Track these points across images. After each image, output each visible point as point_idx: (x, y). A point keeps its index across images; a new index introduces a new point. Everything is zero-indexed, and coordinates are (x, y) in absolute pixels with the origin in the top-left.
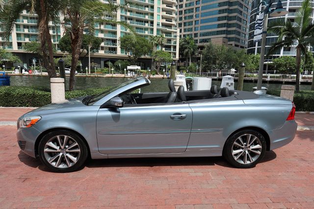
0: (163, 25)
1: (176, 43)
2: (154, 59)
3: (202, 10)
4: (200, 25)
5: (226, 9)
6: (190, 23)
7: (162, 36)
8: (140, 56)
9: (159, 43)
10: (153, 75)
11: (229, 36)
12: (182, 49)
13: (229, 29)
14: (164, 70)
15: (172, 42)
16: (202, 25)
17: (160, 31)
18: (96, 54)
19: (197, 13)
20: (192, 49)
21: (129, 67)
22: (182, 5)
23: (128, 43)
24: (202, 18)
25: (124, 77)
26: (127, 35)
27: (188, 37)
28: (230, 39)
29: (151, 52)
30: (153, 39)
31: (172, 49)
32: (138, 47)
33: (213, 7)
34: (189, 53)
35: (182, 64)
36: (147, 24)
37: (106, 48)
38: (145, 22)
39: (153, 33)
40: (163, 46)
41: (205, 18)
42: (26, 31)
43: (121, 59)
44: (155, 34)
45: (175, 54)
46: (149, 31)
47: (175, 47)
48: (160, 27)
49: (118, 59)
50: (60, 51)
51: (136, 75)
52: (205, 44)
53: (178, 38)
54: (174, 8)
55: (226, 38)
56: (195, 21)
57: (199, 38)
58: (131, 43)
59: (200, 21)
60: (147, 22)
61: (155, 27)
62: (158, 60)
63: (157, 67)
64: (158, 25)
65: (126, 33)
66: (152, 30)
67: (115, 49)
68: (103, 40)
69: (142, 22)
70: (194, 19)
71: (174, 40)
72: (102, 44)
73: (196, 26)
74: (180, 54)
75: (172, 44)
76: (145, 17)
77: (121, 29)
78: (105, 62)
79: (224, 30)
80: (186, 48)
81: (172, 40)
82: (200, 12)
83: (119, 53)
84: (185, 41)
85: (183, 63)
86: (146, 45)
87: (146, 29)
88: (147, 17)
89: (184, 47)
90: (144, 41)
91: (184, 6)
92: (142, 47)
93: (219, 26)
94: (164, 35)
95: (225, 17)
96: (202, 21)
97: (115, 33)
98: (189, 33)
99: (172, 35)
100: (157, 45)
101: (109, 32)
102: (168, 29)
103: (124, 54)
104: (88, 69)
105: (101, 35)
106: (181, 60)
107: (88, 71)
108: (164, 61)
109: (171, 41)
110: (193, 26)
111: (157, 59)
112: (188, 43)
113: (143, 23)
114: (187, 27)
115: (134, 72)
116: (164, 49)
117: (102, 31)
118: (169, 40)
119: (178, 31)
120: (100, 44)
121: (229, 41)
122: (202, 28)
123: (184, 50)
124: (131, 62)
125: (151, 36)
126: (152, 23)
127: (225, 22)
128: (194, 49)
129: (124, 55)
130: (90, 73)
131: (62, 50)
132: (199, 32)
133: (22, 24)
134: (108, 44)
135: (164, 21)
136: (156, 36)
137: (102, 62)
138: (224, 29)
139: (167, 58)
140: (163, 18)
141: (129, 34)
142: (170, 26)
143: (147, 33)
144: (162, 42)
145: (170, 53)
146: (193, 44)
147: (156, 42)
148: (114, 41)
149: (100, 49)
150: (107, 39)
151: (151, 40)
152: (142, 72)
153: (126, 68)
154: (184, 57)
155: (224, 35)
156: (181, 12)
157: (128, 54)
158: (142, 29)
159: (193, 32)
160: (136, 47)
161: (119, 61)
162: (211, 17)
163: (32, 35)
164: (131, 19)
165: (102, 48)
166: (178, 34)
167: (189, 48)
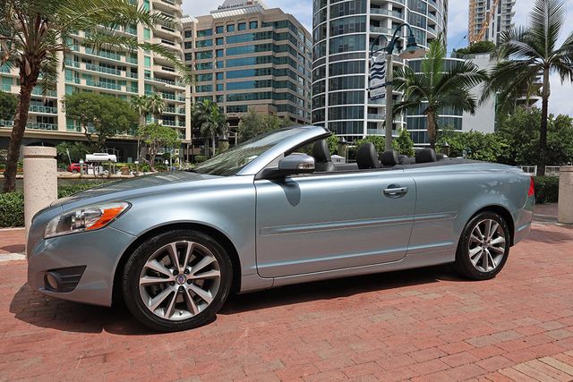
0: (157, 76)
1: (184, 112)
2: (143, 141)
3: (227, 55)
4: (225, 81)
5: (269, 57)
6: (207, 77)
7: (156, 97)
8: (112, 134)
9: (151, 111)
10: (145, 171)
11: (277, 102)
12: (196, 122)
13: (278, 91)
14: (167, 162)
15: (177, 109)
16: (230, 81)
17: (152, 89)
18: (5, 129)
19: (219, 59)
20: (216, 123)
21: (89, 157)
22: (190, 43)
23: (84, 107)
24: (229, 69)
25: (80, 178)
26: (81, 92)
27: (206, 101)
28: (280, 108)
29: (136, 127)
30: (139, 101)
31: (177, 122)
32: (107, 115)
33: (247, 52)
34: (211, 129)
35: (197, 151)
36: (123, 74)
37: (31, 117)
38: (119, 68)
39: (137, 91)
40: (158, 115)
41: (234, 69)
43: (67, 141)
44: (141, 92)
45: (184, 131)
46: (129, 85)
47: (183, 119)
48: (152, 80)
49: (62, 140)
51: (106, 173)
52: (238, 115)
53: (188, 102)
54: (178, 47)
55: (273, 105)
56: (217, 74)
57: (224, 104)
58: (91, 108)
59: (225, 74)
60: (124, 69)
61: (141, 79)
62: (151, 142)
63: (148, 157)
64: (148, 75)
65: (78, 89)
66: (135, 84)
67: (52, 121)
69: (113, 67)
70: (215, 69)
71: (182, 106)
73: (219, 82)
74: (192, 132)
75: (177, 113)
76: (119, 59)
77: (67, 79)
79: (269, 93)
80: (204, 121)
81: (176, 106)
82: (224, 58)
83: (62, 127)
84: (202, 108)
85: (199, 149)
86: (124, 113)
87: (123, 82)
88: (123, 60)
89: (200, 119)
90: (121, 104)
91: (194, 44)
92: (117, 115)
93: (257, 84)
94: (161, 95)
95: (269, 70)
96: (230, 75)
97: (52, 87)
98: (206, 94)
99: (176, 96)
100: (146, 114)
102: (167, 85)
103: (75, 130)
106: (196, 143)
108: (163, 145)
109: (174, 107)
110: (213, 83)
111: (148, 141)
112: (208, 112)
113: (116, 70)
114: (201, 84)
115: (101, 168)
116: (160, 122)
118: (172, 106)
119: (187, 88)
121: (279, 111)
122: (230, 86)
123: (200, 126)
124: (91, 146)
125: (132, 96)
126: (134, 70)
127: (270, 77)
128: (219, 124)
129: (73, 132)
132: (225, 93)
134: (35, 110)
135: (159, 69)
136: (145, 97)
138: (270, 89)
139: (169, 139)
140: (156, 62)
141: (84, 90)
142: (171, 79)
143: (123, 89)
144: (156, 108)
145: (174, 129)
146: (218, 114)
147: (145, 108)
148: (51, 104)
150: (33, 100)
151: (135, 104)
152: (119, 167)
153: (84, 159)
154: (200, 138)
155: (270, 101)
156: (188, 56)
157: (83, 131)
158: (114, 81)
159: (214, 93)
160: (103, 116)
161: (64, 144)
162: (243, 68)
164: (87, 60)
166: (188, 94)
167: (210, 121)
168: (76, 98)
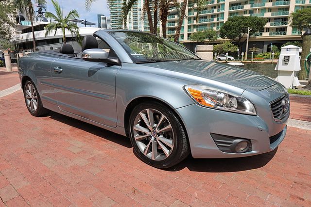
18: (259, 37)
23: (301, 19)
37: (273, 29)
42: (195, 22)
43: (290, 41)
49: (288, 41)
50: (220, 38)
65: (303, 7)
67: (284, 29)
68: (269, 20)
72: (268, 25)
77: (296, 2)
78: (269, 46)
83: (289, 33)
97: (287, 9)
101: (279, 9)
103: (297, 34)
104: (244, 55)
105: (268, 15)
107: (244, 57)
117: (270, 10)
120: (264, 25)
130: (246, 59)
131: (222, 36)
133: (192, 17)
134: (275, 24)
137: (265, 46)
141: (308, 7)
148: (285, 20)
149: (265, 30)
150: (275, 19)
163: (200, 25)
165: (268, 30)
168: (298, 13)
